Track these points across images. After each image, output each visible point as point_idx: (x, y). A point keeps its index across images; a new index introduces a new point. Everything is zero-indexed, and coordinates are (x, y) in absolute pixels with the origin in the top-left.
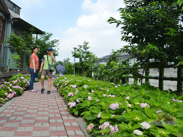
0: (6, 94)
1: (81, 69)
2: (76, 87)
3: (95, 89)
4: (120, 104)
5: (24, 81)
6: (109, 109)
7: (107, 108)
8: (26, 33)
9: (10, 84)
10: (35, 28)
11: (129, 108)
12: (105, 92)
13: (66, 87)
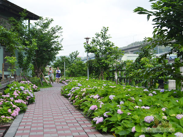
0: (10, 111)
1: (98, 68)
2: (99, 98)
3: (124, 100)
4: (155, 116)
5: (24, 92)
6: (144, 122)
7: (142, 121)
8: (14, 20)
9: (11, 98)
10: (27, 12)
11: (164, 120)
12: (136, 103)
13: (84, 98)
